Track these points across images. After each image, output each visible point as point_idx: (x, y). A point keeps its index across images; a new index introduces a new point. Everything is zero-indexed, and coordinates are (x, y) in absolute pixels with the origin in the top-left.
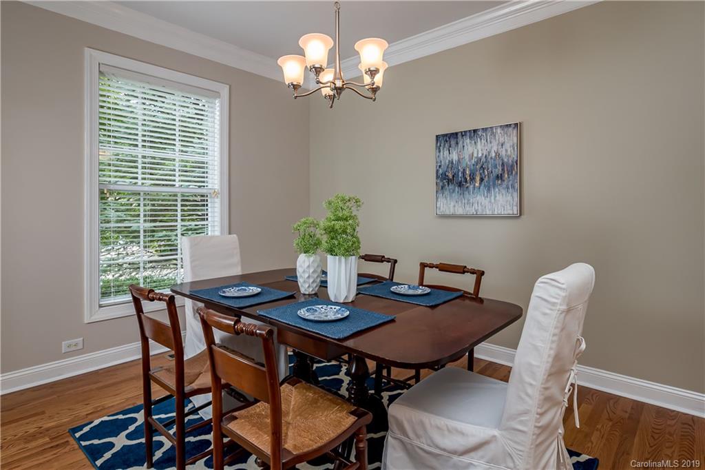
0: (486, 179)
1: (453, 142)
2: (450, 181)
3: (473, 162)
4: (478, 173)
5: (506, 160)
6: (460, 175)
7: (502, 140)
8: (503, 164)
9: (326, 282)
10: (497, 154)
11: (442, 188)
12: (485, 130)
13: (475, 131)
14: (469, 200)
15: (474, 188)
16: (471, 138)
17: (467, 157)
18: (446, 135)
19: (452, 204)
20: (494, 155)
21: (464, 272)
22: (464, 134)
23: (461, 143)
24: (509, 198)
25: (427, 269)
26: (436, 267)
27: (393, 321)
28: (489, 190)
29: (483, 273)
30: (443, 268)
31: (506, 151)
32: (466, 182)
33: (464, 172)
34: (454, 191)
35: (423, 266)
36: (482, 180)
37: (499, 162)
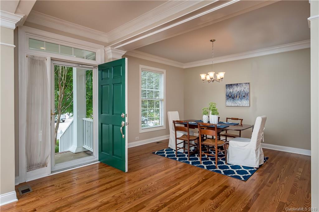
0: (241, 97)
1: (231, 87)
2: (230, 97)
3: (237, 92)
4: (238, 95)
5: (246, 92)
6: (233, 95)
7: (245, 87)
8: (245, 93)
9: (209, 121)
10: (244, 90)
11: (228, 99)
12: (240, 84)
13: (237, 84)
14: (235, 102)
15: (237, 99)
16: (236, 86)
17: (235, 91)
18: (229, 85)
19: (231, 103)
20: (242, 91)
21: (238, 120)
22: (234, 85)
23: (233, 87)
24: (247, 102)
25: (228, 119)
26: (231, 119)
27: (229, 127)
28: (241, 100)
29: (243, 120)
31: (246, 90)
32: (235, 97)
34: (231, 100)
35: (227, 118)
36: (239, 97)
37: (244, 93)
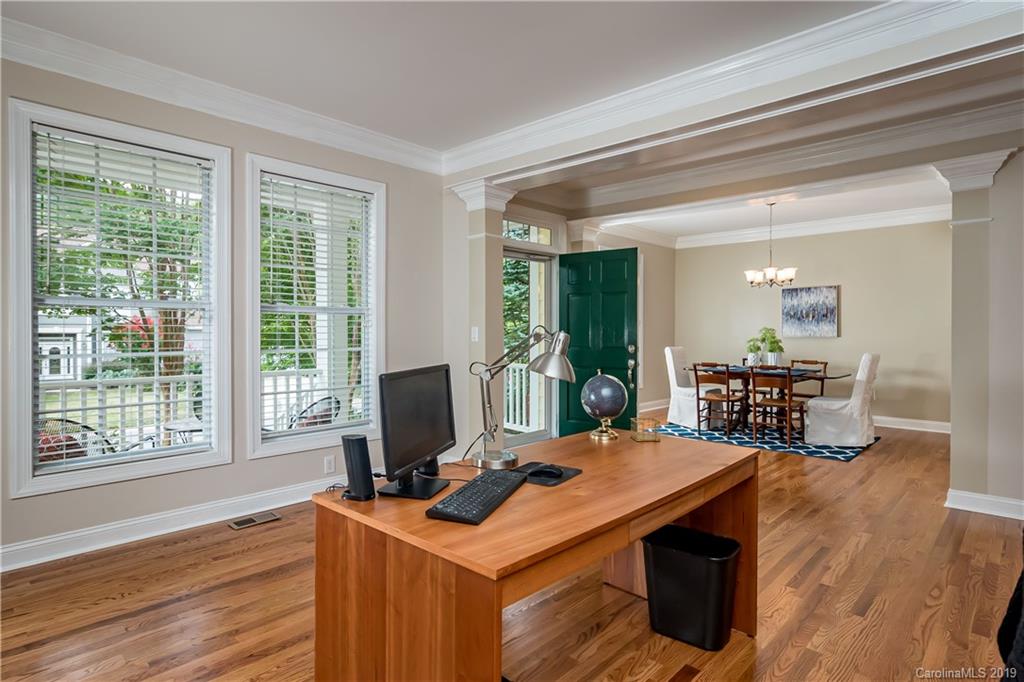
0: (817, 316)
1: (794, 294)
2: (791, 317)
3: (808, 306)
4: (811, 313)
5: (829, 306)
6: (799, 313)
7: (826, 295)
8: (827, 308)
10: (824, 303)
11: (787, 321)
12: (816, 288)
13: (809, 289)
14: (805, 328)
15: (808, 321)
16: (806, 292)
17: (804, 303)
18: (789, 290)
19: (794, 330)
20: (821, 303)
21: (816, 363)
22: (802, 290)
23: (799, 295)
24: (831, 327)
26: (801, 361)
28: (818, 323)
29: (826, 363)
30: (804, 362)
31: (830, 301)
32: (803, 317)
33: (802, 312)
34: (795, 323)
36: (813, 317)
37: (825, 307)
